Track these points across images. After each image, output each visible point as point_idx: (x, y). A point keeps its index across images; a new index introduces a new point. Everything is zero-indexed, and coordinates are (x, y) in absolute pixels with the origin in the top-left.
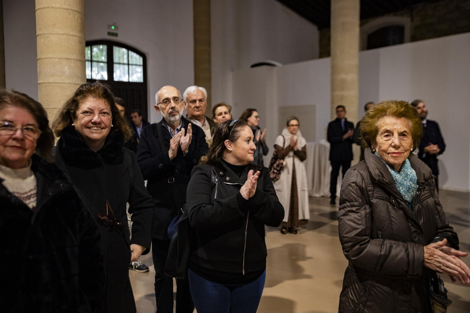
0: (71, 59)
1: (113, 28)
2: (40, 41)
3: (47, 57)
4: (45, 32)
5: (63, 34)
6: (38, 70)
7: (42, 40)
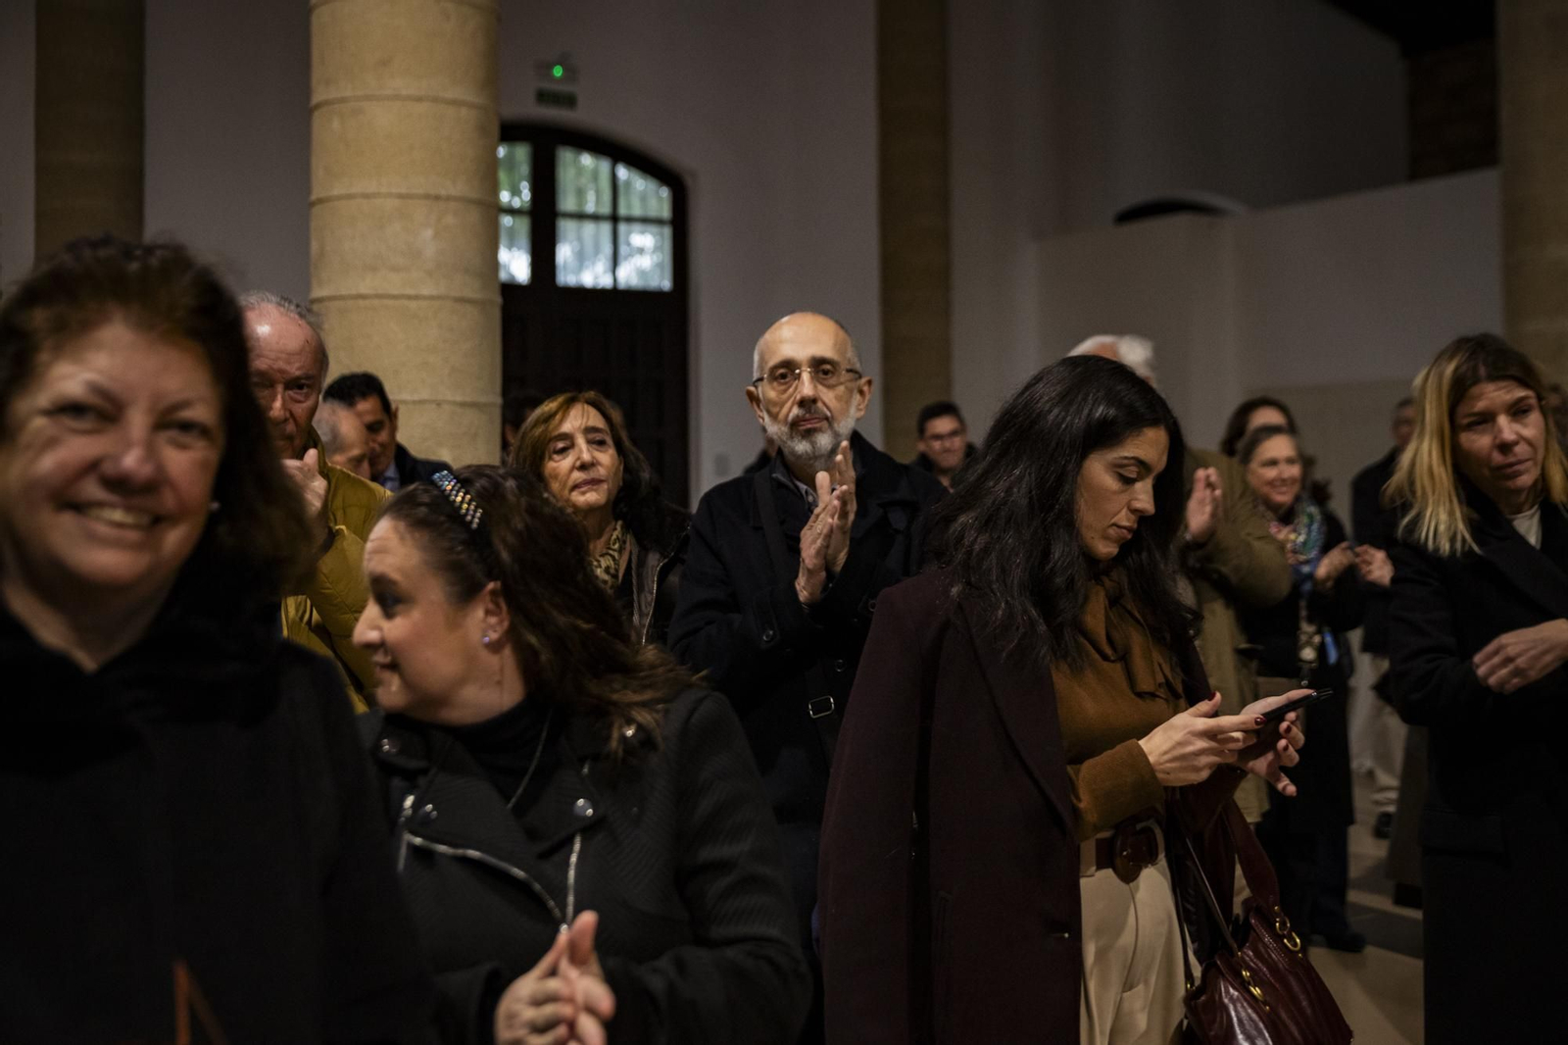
0: (448, 198)
1: (558, 72)
2: (327, 130)
3: (353, 190)
4: (348, 93)
5: (419, 99)
6: (314, 246)
7: (336, 124)
